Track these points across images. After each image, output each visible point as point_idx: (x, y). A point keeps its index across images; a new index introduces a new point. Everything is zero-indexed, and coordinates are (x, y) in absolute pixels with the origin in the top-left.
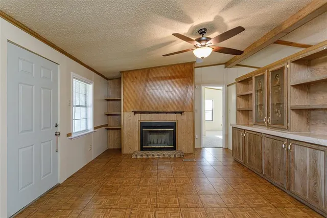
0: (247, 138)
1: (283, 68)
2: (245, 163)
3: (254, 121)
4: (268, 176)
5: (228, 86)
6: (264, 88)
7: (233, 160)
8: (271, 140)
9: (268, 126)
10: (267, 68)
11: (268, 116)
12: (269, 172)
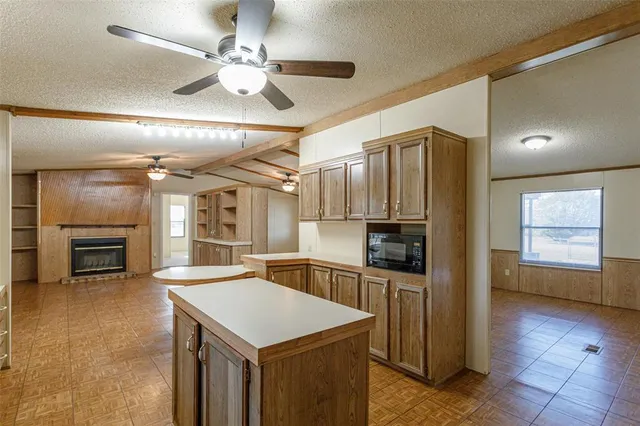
0: (202, 248)
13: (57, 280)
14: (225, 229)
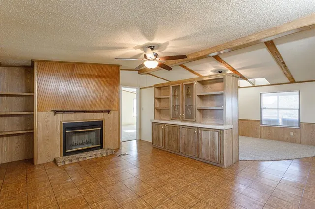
0: (167, 129)
1: (193, 84)
2: (165, 148)
3: (171, 117)
4: (184, 153)
5: (141, 89)
6: (179, 95)
7: (152, 148)
8: (186, 129)
9: (182, 120)
10: (182, 82)
11: (182, 113)
12: (185, 150)
13: (51, 160)
14: (198, 113)
